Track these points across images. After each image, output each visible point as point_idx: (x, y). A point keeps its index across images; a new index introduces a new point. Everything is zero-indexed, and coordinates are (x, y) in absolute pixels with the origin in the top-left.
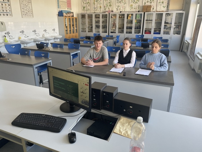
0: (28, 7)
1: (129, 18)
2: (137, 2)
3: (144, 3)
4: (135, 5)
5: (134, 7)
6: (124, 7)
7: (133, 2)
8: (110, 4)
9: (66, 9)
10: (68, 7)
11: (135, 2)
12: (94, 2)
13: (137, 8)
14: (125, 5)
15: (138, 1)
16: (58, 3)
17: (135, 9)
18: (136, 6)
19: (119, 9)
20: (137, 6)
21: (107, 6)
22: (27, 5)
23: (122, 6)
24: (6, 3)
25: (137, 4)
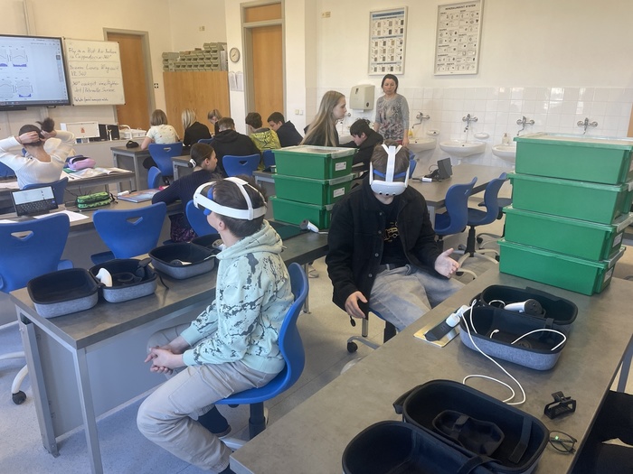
0: (464, 39)
22: (462, 31)
24: (394, 39)
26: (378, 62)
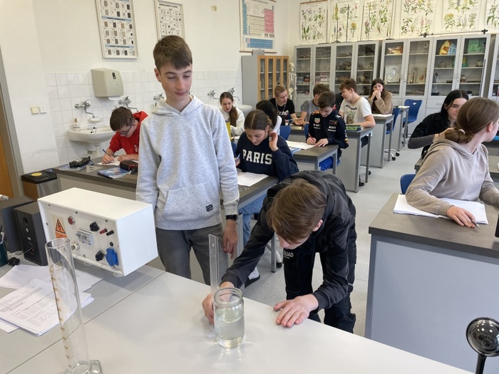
1: (442, 52)
2: (469, 6)
3: (489, 7)
4: (460, 14)
5: (457, 21)
6: (425, 22)
7: (456, 6)
8: (382, 17)
9: (263, 37)
10: (267, 30)
11: (460, 8)
12: (336, 13)
13: (469, 23)
14: (430, 16)
15: (471, 3)
16: (245, 22)
17: (461, 27)
18: (463, 18)
19: (408, 29)
20: (468, 17)
21: (374, 23)
23: (420, 20)
24: (123, 22)
25: (468, 13)
26: (111, 44)
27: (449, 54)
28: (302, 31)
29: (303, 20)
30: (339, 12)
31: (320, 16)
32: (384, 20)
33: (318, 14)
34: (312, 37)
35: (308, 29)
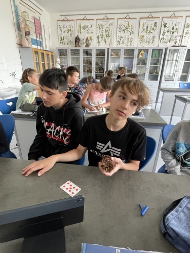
1: (140, 56)
2: (152, 31)
3: (162, 33)
4: (148, 36)
5: (146, 40)
6: (129, 39)
7: (146, 30)
8: (107, 34)
9: (34, 38)
10: (37, 33)
11: (148, 32)
12: (80, 29)
13: (151, 41)
14: (132, 36)
15: (153, 29)
17: (148, 43)
18: (149, 38)
19: (121, 42)
20: (151, 38)
21: (102, 37)
23: (127, 38)
25: (151, 35)
27: (144, 58)
28: (60, 39)
29: (60, 32)
30: (82, 29)
31: (70, 30)
32: (108, 36)
33: (70, 29)
34: (66, 43)
35: (64, 38)
